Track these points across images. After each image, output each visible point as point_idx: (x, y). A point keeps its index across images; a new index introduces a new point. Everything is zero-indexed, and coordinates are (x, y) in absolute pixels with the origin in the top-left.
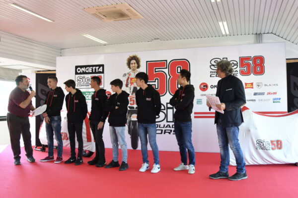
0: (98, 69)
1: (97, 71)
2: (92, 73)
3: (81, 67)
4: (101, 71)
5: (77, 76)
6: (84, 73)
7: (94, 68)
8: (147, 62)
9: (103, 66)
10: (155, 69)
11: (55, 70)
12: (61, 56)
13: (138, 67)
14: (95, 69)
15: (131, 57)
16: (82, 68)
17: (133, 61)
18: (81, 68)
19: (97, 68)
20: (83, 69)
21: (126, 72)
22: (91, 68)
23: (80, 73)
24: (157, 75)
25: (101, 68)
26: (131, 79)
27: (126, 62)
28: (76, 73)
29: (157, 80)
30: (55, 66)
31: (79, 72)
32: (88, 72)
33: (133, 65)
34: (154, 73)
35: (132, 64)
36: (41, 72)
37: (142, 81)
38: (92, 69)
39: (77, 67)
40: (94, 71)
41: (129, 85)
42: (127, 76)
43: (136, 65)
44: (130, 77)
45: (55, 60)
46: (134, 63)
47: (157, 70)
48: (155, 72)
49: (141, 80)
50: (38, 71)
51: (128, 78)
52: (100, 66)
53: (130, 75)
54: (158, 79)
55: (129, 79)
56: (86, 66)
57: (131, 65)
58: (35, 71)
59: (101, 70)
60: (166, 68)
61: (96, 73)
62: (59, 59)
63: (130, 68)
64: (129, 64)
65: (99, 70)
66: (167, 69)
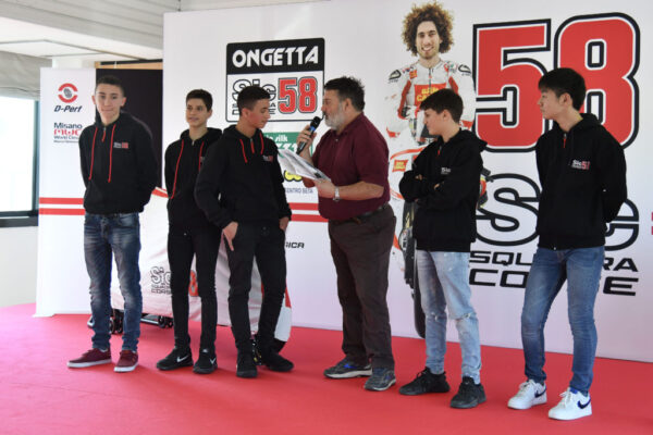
0: (305, 54)
1: (300, 62)
2: (284, 68)
3: (248, 47)
4: (315, 60)
5: (233, 78)
6: (256, 68)
7: (290, 51)
8: (476, 27)
9: (320, 43)
10: (506, 52)
11: (160, 61)
12: (179, 10)
13: (445, 46)
14: (295, 55)
15: (416, 11)
16: (251, 54)
17: (427, 27)
18: (246, 53)
19: (301, 50)
20: (255, 56)
21: (401, 66)
22: (281, 50)
23: (244, 70)
24: (512, 75)
25: (315, 50)
26: (419, 89)
27: (401, 28)
28: (231, 70)
29: (510, 94)
30: (160, 46)
31: (239, 65)
32: (269, 63)
33: (427, 39)
34: (503, 68)
35: (422, 35)
36: (115, 67)
37: (562, 98)
38: (285, 55)
39: (232, 48)
40: (290, 62)
41: (411, 112)
42: (405, 77)
43: (437, 39)
44: (416, 81)
45: (162, 26)
46: (431, 34)
47: (511, 57)
48: (506, 62)
49: (558, 96)
50: (103, 63)
51: (408, 85)
52: (309, 44)
53: (413, 74)
54: (514, 90)
55: (412, 90)
56: (262, 46)
57: (418, 40)
58: (96, 63)
59: (313, 57)
60: (548, 49)
61: (295, 67)
62: (171, 21)
63: (414, 49)
64: (411, 36)
65: (307, 59)
66: (551, 53)
